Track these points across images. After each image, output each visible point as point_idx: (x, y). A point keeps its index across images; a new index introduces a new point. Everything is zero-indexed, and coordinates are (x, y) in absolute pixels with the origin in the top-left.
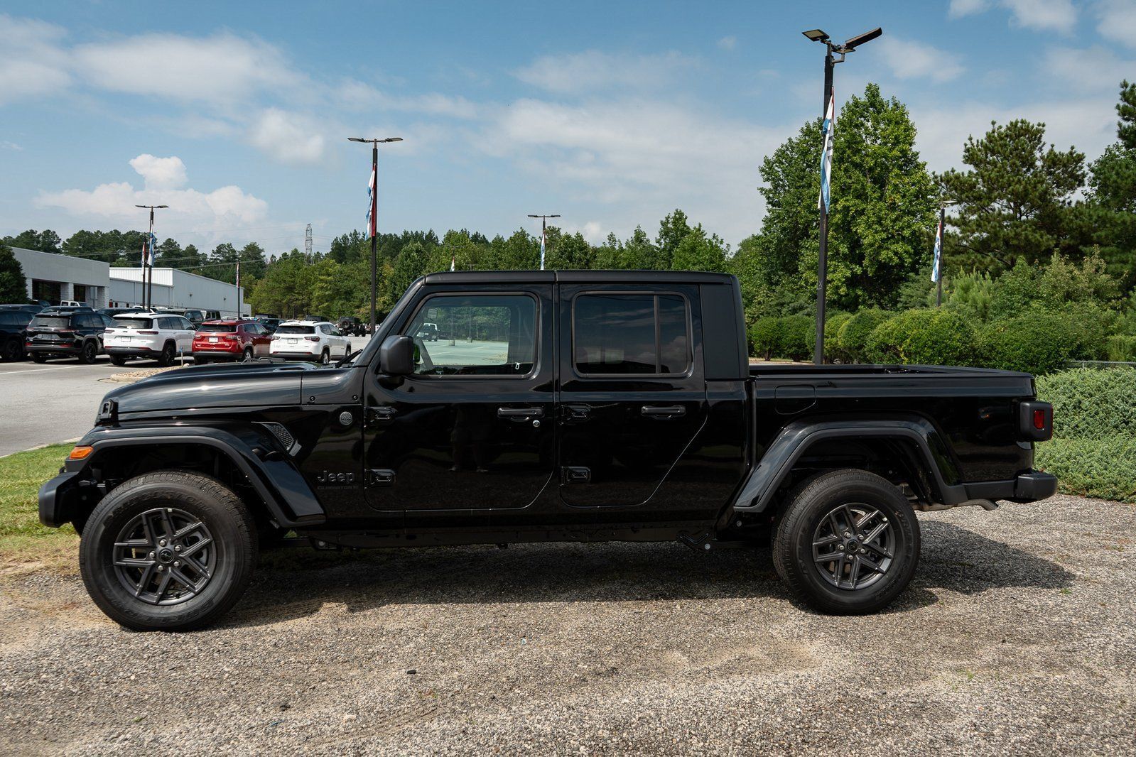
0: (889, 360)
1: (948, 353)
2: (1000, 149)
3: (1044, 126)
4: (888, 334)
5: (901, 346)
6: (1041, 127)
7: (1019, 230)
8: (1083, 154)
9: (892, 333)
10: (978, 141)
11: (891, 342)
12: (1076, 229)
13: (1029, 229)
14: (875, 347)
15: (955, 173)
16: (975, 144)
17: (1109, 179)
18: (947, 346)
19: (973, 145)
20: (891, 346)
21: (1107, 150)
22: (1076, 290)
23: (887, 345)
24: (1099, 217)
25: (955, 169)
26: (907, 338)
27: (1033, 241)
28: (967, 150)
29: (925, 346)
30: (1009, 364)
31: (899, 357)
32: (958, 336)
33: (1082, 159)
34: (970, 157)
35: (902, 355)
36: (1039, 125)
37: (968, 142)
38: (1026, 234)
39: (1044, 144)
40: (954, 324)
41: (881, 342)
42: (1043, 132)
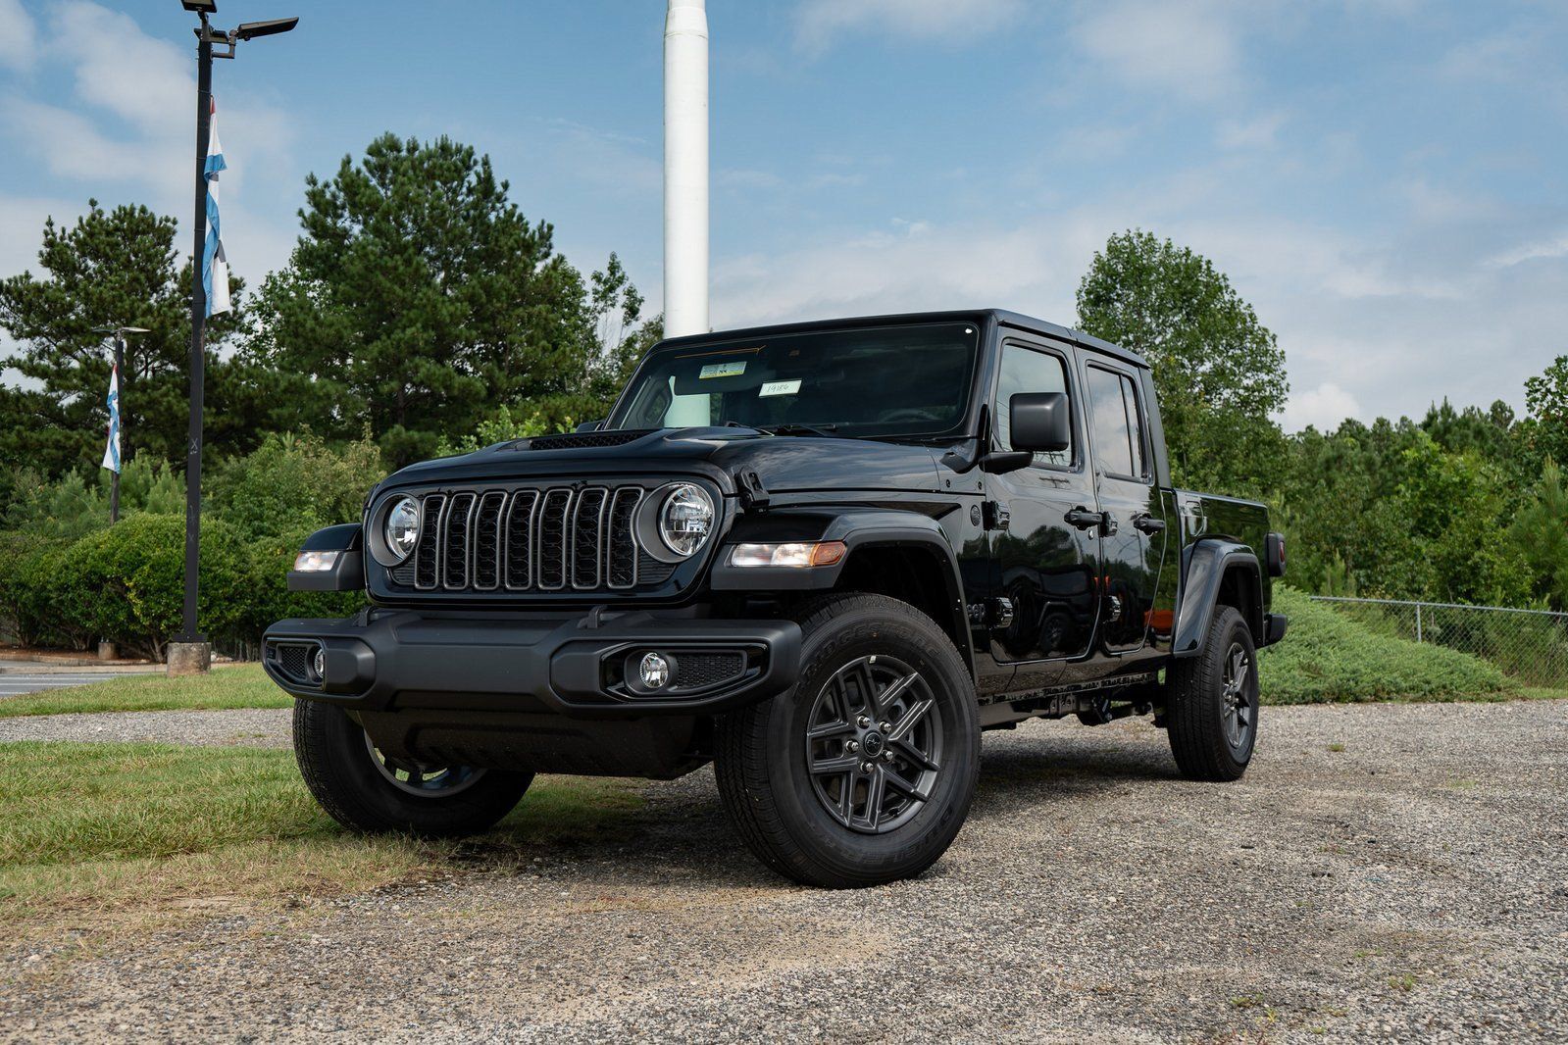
0: (106, 604)
1: (217, 590)
2: (108, 250)
3: (175, 222)
4: (105, 558)
5: (130, 579)
6: (169, 224)
7: (156, 394)
8: (242, 280)
9: (113, 555)
10: (64, 231)
11: (111, 571)
12: (243, 401)
13: (173, 394)
14: (78, 583)
15: (32, 281)
16: (59, 234)
17: (303, 326)
18: (215, 577)
19: (54, 235)
20: (111, 578)
21: (270, 278)
22: (347, 492)
23: (103, 579)
24: (290, 384)
25: (30, 273)
26: (144, 564)
27: (180, 414)
28: (50, 244)
29: (178, 578)
30: (297, 608)
31: (124, 599)
32: (231, 560)
33: (240, 288)
34: (55, 255)
35: (131, 596)
36: (167, 220)
37: (47, 228)
38: (169, 402)
39: (176, 253)
40: (223, 540)
41: (90, 572)
42: (174, 233)
